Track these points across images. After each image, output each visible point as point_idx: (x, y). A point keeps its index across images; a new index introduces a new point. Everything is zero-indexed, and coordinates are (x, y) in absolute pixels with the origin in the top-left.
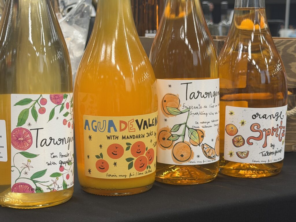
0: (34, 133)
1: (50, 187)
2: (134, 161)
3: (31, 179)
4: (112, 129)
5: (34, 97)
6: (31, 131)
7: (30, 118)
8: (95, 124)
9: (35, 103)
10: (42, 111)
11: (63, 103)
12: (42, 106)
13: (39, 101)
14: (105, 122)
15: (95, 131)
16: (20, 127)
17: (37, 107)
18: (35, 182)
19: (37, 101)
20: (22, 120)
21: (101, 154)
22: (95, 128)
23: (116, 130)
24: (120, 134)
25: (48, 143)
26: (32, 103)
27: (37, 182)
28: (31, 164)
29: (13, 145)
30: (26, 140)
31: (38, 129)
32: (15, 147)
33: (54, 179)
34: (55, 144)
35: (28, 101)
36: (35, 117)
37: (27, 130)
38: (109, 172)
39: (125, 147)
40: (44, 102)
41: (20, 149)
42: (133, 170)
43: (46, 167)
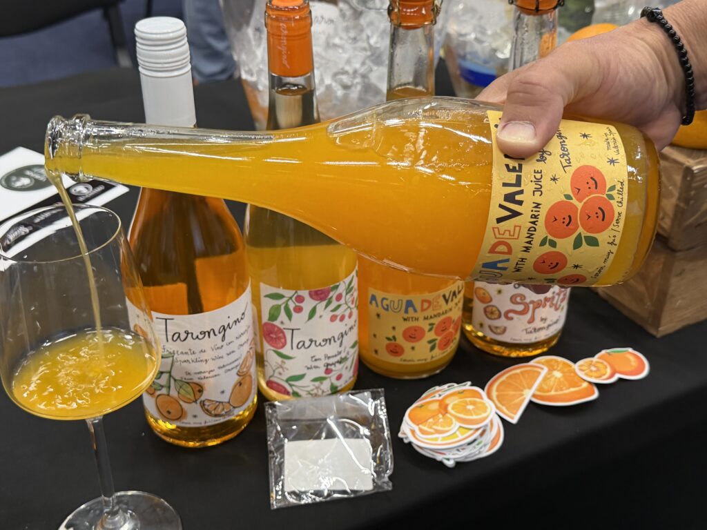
0: (288, 334)
1: (312, 392)
2: (437, 342)
3: (287, 381)
4: (410, 309)
5: (288, 293)
6: (285, 331)
7: (283, 316)
8: (385, 302)
9: (288, 300)
10: (299, 310)
11: (330, 296)
12: (297, 304)
13: (294, 298)
14: (400, 302)
15: (387, 310)
16: (271, 322)
17: (292, 305)
18: (291, 385)
19: (291, 298)
20: (274, 315)
21: (394, 338)
22: (386, 307)
23: (415, 311)
24: (420, 315)
25: (307, 345)
26: (285, 299)
27: (294, 385)
28: (285, 366)
29: (266, 339)
30: (279, 338)
31: (293, 330)
32: (268, 342)
33: (317, 384)
34: (317, 346)
35: (279, 296)
36: (289, 316)
37: (279, 329)
38: (404, 357)
39: (427, 328)
40: (300, 299)
41: (273, 346)
42: (437, 351)
43: (305, 371)
